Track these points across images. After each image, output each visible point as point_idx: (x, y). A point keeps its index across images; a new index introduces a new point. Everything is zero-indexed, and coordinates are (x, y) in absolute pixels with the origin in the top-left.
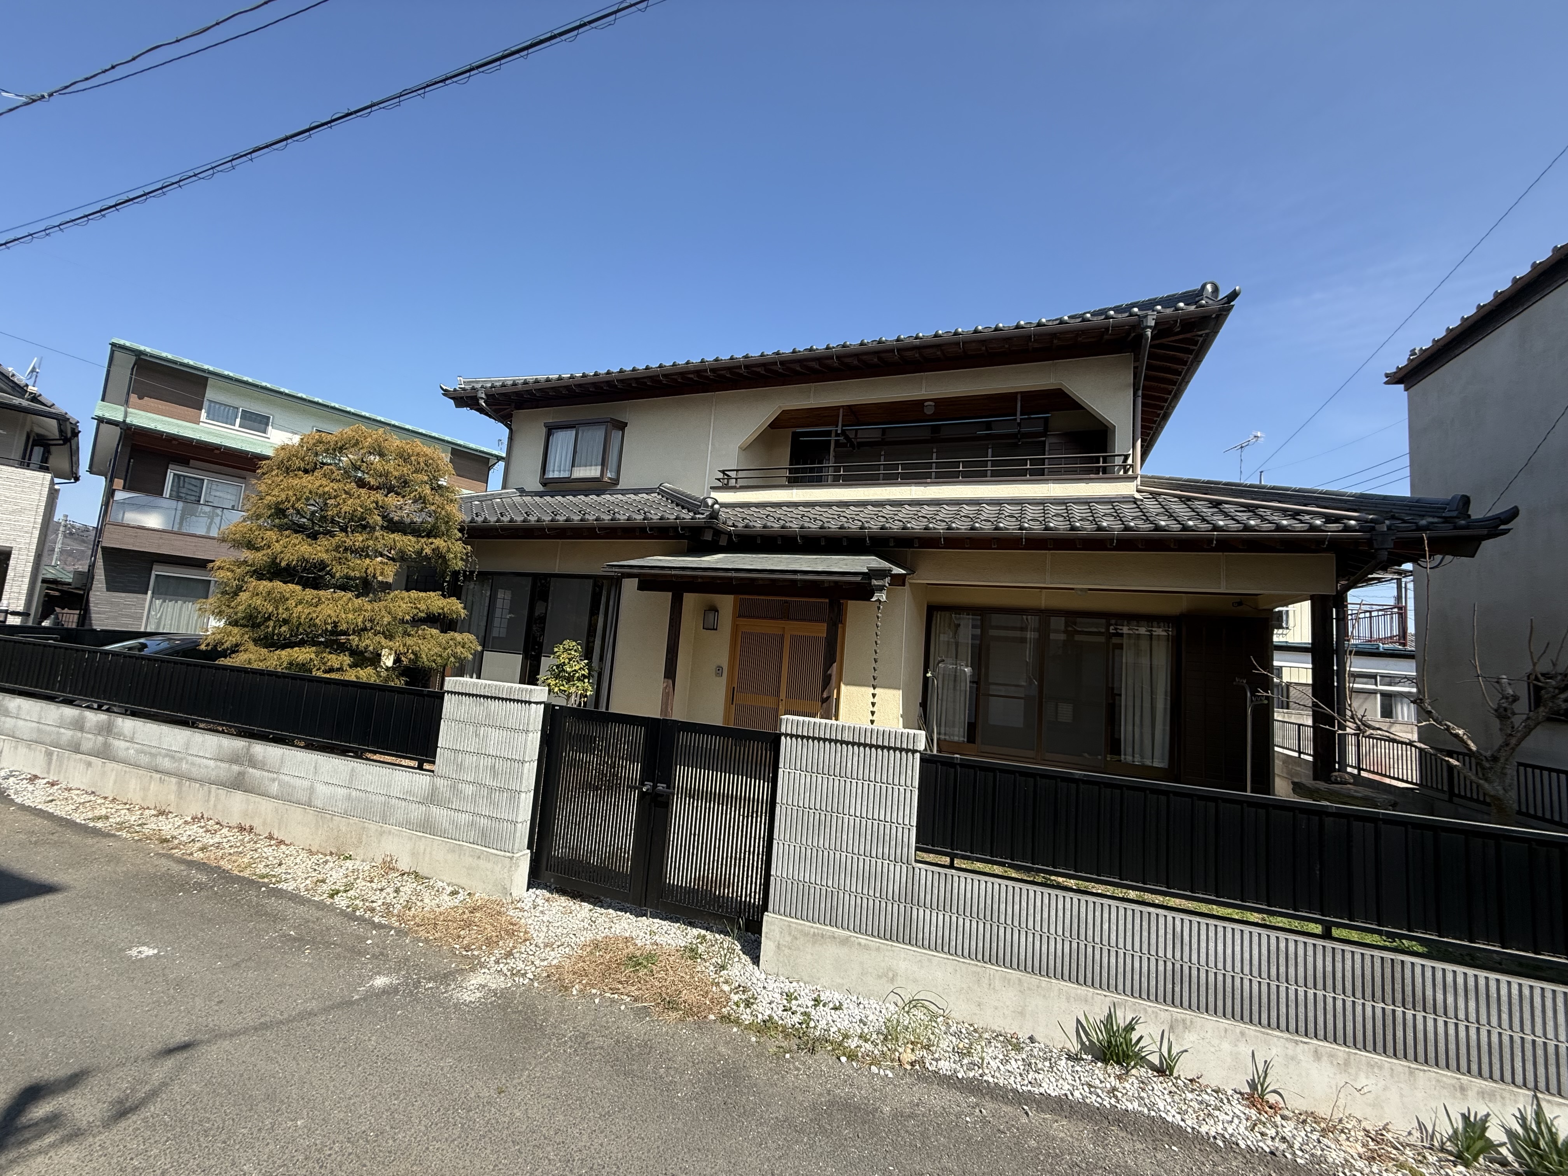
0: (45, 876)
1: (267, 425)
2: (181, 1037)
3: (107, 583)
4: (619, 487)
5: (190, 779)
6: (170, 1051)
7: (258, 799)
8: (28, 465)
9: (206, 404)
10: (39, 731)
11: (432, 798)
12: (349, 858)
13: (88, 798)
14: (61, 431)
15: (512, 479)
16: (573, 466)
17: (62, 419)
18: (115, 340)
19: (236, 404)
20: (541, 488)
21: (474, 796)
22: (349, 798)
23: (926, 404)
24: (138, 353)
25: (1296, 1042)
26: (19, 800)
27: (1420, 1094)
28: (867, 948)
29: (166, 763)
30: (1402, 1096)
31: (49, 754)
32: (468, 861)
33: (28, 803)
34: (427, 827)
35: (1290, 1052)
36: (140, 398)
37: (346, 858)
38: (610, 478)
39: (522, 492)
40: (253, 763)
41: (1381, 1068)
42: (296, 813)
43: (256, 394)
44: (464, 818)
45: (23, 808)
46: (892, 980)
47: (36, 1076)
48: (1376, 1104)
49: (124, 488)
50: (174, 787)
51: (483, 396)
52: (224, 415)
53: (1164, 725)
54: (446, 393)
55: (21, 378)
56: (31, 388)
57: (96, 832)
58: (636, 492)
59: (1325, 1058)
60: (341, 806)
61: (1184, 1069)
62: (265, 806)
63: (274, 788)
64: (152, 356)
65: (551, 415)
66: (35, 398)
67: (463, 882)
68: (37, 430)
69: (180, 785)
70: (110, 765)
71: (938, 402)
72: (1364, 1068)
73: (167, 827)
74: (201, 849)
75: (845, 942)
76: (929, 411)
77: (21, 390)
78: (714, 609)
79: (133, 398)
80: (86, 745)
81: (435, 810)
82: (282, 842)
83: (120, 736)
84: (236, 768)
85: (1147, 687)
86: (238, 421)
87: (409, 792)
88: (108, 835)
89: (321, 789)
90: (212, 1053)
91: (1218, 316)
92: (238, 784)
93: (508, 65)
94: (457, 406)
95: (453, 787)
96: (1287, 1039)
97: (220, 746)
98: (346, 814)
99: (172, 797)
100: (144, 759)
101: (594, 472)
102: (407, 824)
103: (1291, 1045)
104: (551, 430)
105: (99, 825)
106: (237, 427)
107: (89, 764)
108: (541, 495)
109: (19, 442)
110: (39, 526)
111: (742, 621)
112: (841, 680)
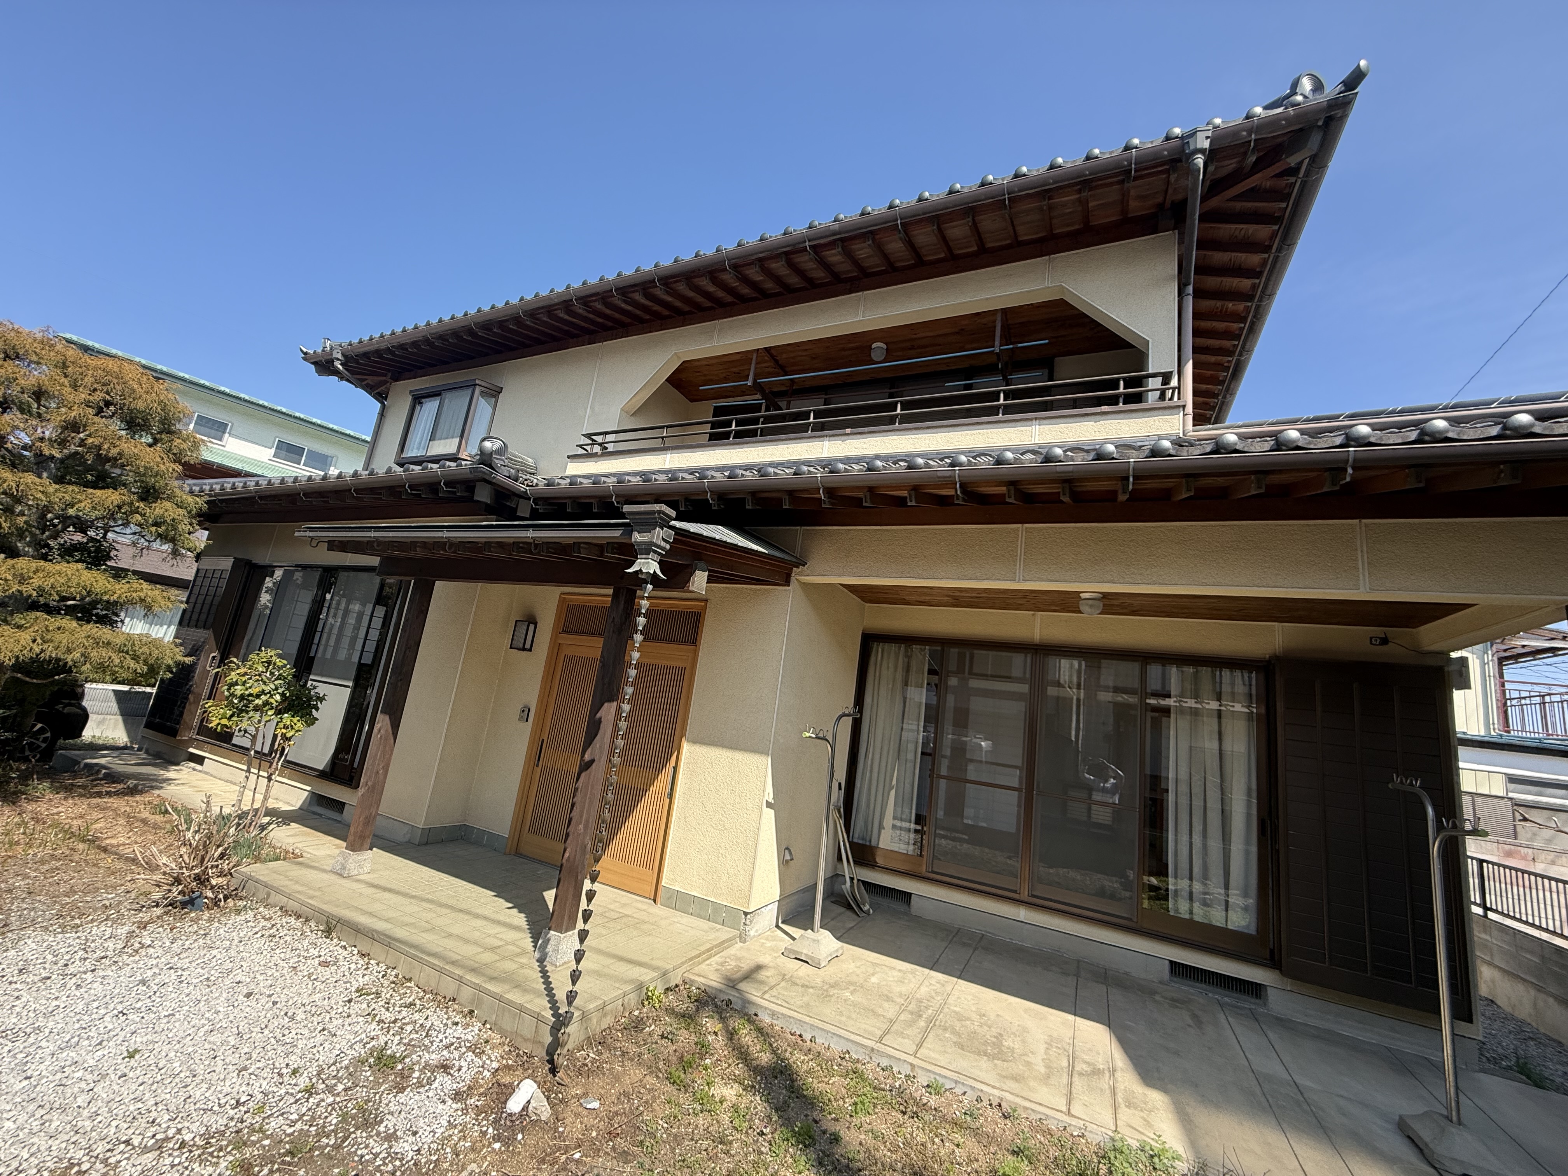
16: (432, 440)
38: (469, 455)
43: (216, 399)
51: (340, 356)
53: (1247, 842)
54: (306, 357)
65: (420, 381)
76: (877, 356)
78: (531, 620)
85: (1213, 780)
91: (1329, 120)
101: (449, 447)
104: (418, 399)
111: (566, 639)
112: (683, 735)
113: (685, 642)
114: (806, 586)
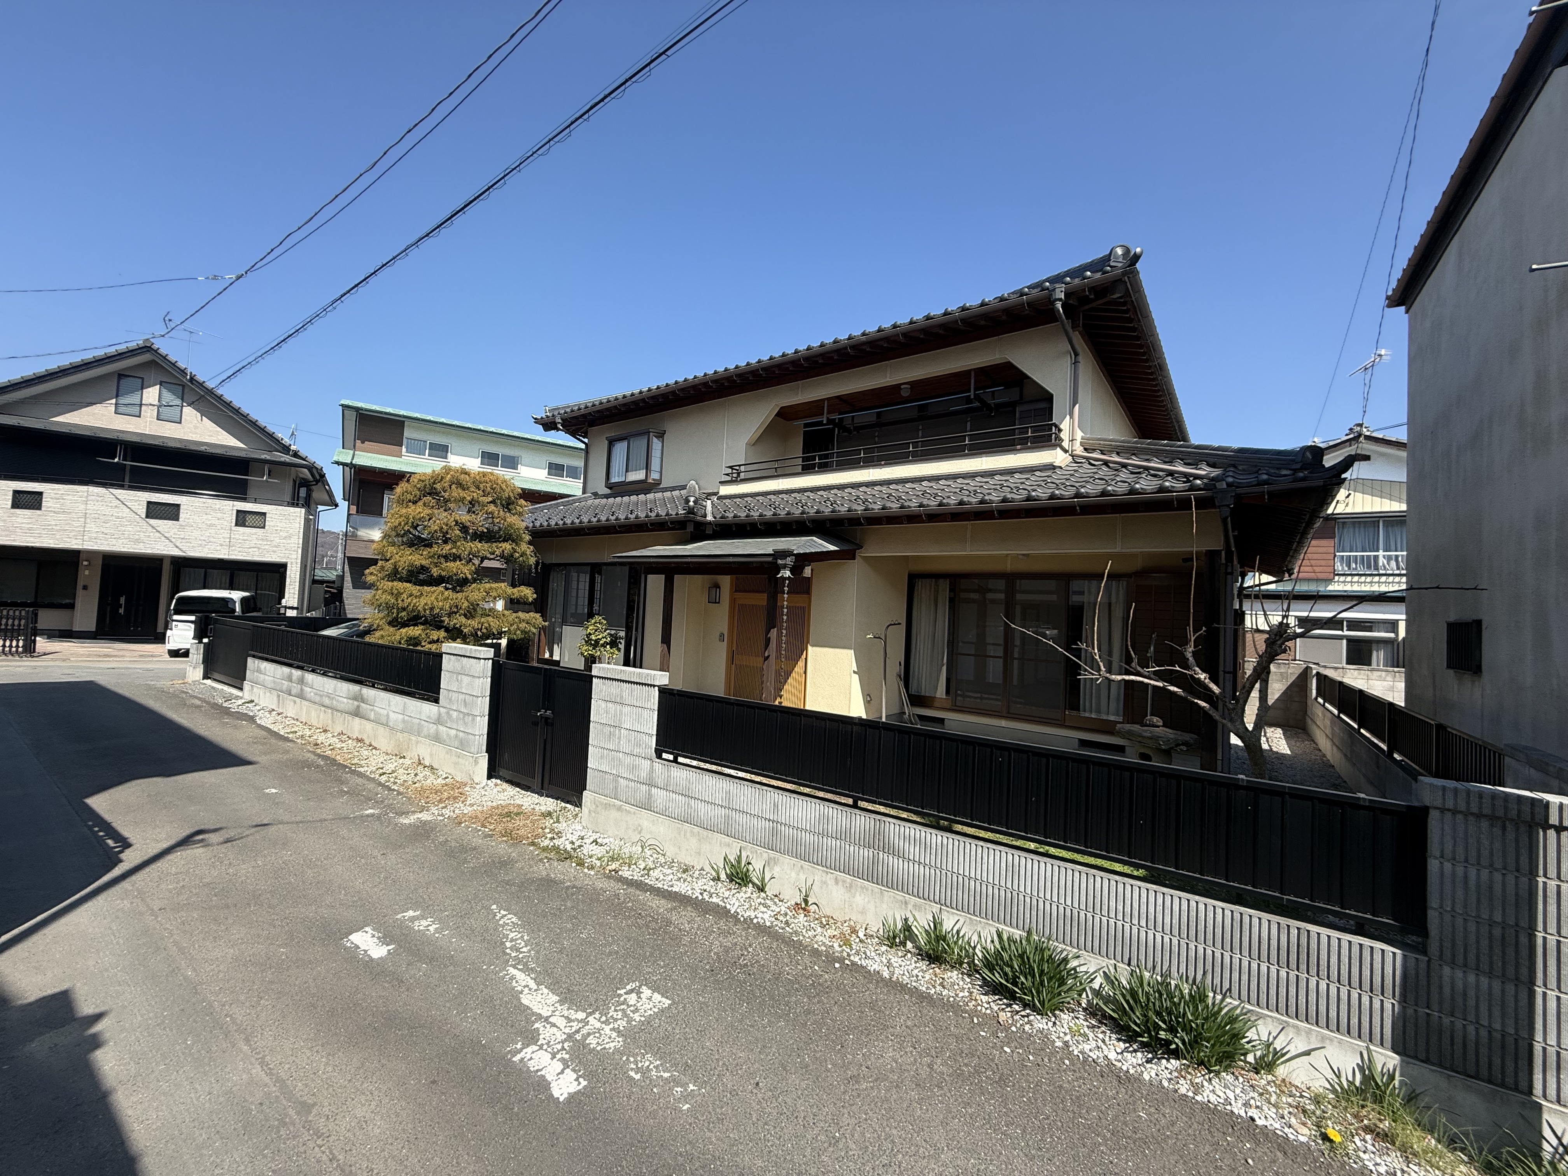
0: (250, 758)
1: (447, 452)
2: (265, 822)
3: (353, 583)
4: (661, 486)
5: (337, 710)
6: (257, 826)
7: (364, 721)
8: (297, 504)
9: (405, 441)
10: (274, 682)
11: (439, 721)
12: (404, 757)
13: (293, 722)
14: (313, 475)
15: (589, 485)
16: (627, 471)
17: (312, 468)
18: (342, 402)
19: (424, 439)
20: (608, 491)
21: (458, 719)
22: (404, 721)
23: (902, 387)
24: (357, 409)
25: (827, 873)
26: (259, 722)
27: (885, 906)
28: (629, 812)
29: (327, 701)
30: (876, 907)
31: (279, 696)
32: (454, 758)
33: (263, 724)
34: (437, 738)
35: (824, 879)
36: (363, 442)
37: (401, 758)
38: (654, 480)
39: (595, 495)
40: (363, 700)
41: (867, 889)
42: (381, 730)
43: (438, 429)
44: (453, 732)
45: (260, 727)
46: (640, 833)
47: (202, 827)
48: (863, 912)
49: (357, 512)
50: (330, 715)
51: (560, 421)
52: (417, 449)
54: (537, 421)
55: (287, 441)
56: (293, 448)
57: (287, 739)
58: (673, 489)
59: (840, 883)
60: (401, 726)
61: (770, 890)
62: (369, 726)
63: (372, 716)
64: (366, 410)
65: (612, 430)
66: (296, 455)
67: (453, 772)
68: (301, 476)
69: (332, 713)
70: (304, 702)
71: (914, 385)
72: (859, 889)
73: (321, 738)
74: (331, 750)
75: (619, 809)
76: (905, 393)
77: (286, 449)
78: (717, 586)
79: (358, 442)
80: (294, 692)
81: (440, 727)
82: (375, 748)
83: (307, 685)
84: (356, 703)
86: (427, 451)
87: (429, 717)
88: (292, 741)
89: (392, 715)
90: (272, 829)
92: (356, 713)
93: (457, 220)
94: (546, 430)
95: (448, 713)
96: (823, 871)
97: (349, 690)
98: (402, 731)
99: (330, 722)
100: (317, 699)
101: (640, 475)
102: (428, 737)
103: (824, 875)
104: (611, 443)
105: (290, 736)
106: (427, 456)
107: (295, 702)
108: (607, 496)
109: (288, 487)
110: (301, 546)
111: (738, 595)
112: (808, 642)
113: (803, 593)
114: (865, 558)
